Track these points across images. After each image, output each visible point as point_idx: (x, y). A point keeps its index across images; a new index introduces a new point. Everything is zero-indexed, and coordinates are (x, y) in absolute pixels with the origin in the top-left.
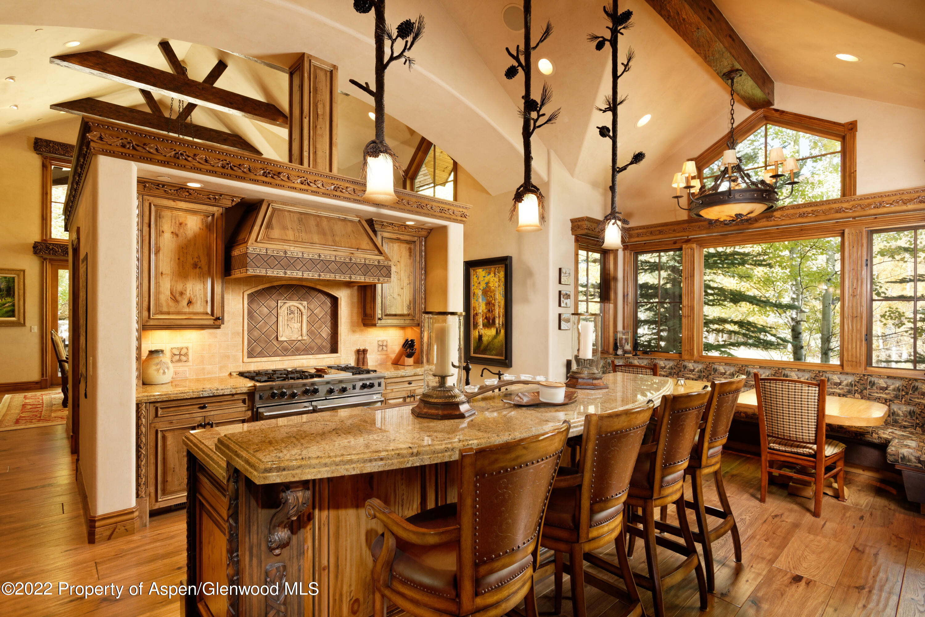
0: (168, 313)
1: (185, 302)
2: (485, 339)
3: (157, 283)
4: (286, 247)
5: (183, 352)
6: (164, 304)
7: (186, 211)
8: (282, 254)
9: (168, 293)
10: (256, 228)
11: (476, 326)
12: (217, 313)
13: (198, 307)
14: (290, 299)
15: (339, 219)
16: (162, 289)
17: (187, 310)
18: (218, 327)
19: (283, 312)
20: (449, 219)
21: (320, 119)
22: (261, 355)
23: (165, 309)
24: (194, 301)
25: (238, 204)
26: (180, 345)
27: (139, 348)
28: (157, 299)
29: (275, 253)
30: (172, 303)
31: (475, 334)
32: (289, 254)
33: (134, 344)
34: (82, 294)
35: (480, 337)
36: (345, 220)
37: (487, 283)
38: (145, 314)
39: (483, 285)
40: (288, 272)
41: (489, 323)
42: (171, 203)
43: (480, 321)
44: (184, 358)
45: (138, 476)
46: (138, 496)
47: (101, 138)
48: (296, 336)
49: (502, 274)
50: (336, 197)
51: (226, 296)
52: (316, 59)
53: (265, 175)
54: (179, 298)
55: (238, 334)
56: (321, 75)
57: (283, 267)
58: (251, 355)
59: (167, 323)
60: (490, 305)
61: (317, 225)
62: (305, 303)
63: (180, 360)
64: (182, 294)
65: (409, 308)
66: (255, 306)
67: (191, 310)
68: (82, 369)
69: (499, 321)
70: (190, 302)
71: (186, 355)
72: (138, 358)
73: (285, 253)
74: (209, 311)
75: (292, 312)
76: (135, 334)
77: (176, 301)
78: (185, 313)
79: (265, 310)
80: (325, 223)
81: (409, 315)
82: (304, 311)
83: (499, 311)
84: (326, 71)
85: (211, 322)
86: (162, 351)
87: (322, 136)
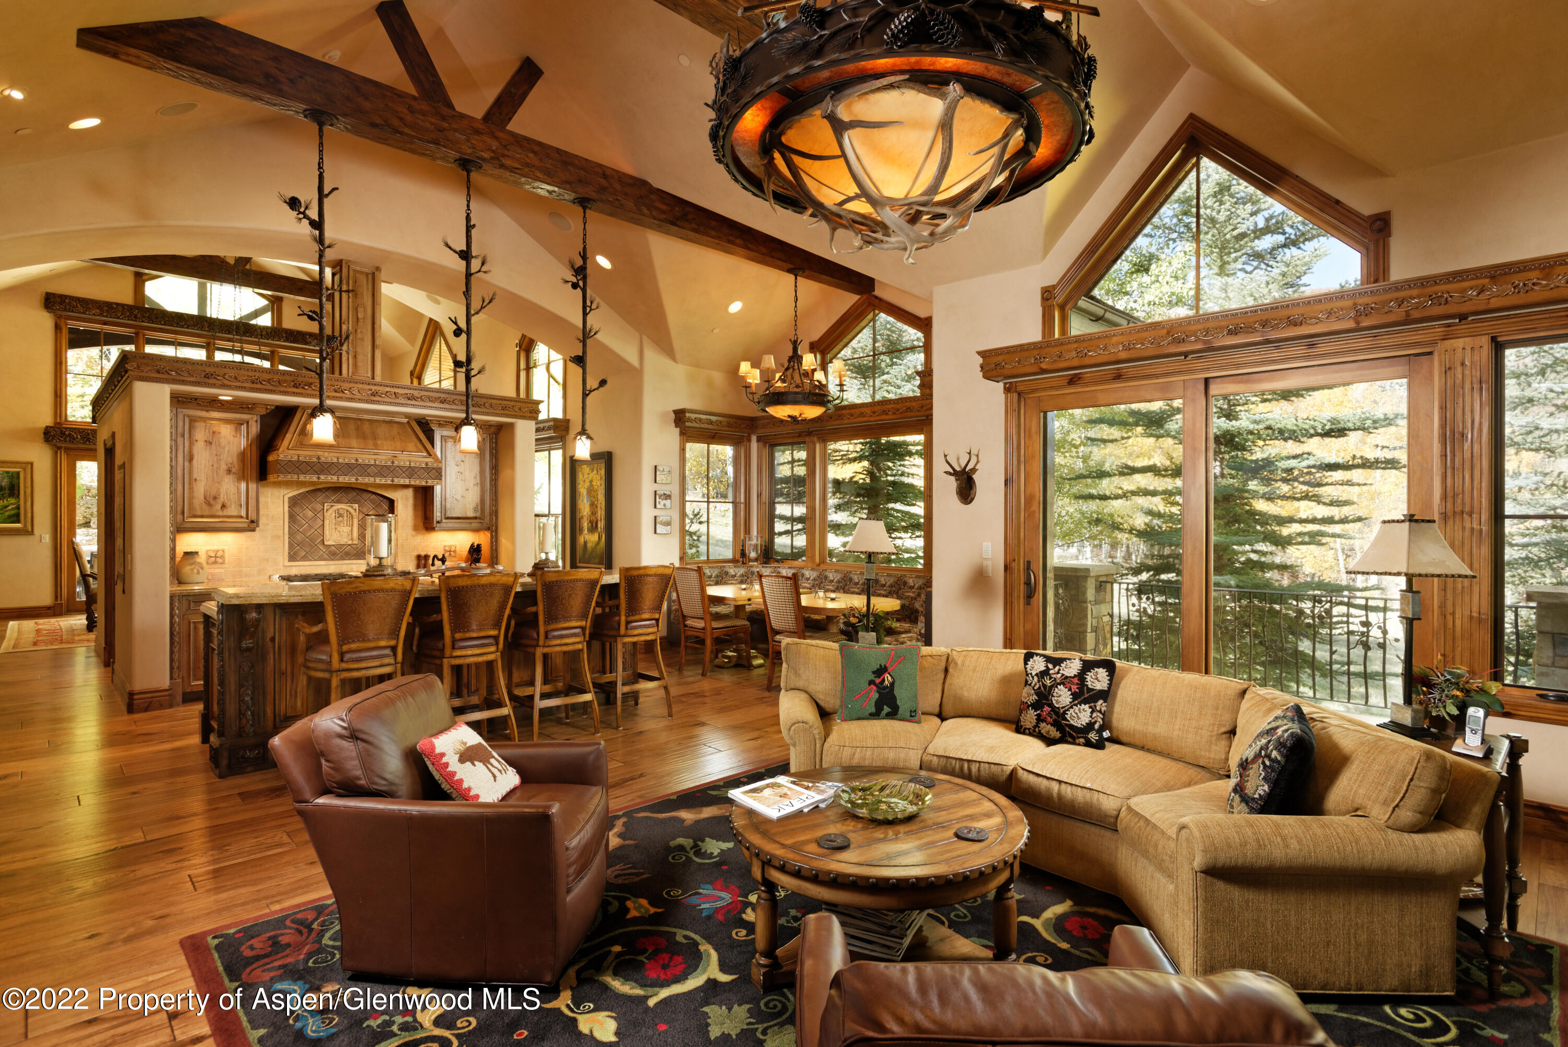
0: (202, 517)
1: (219, 506)
2: (589, 545)
3: (191, 488)
4: (320, 453)
5: (219, 554)
6: (198, 508)
7: (219, 420)
8: (315, 460)
9: (202, 497)
10: (288, 436)
11: (581, 530)
12: (252, 515)
13: (232, 510)
14: (339, 502)
15: (384, 421)
16: (195, 494)
17: (220, 513)
18: (253, 530)
19: (330, 515)
20: (516, 417)
21: (361, 324)
22: (304, 558)
23: (199, 513)
24: (228, 504)
25: (272, 411)
26: (216, 548)
27: (173, 550)
28: (191, 504)
29: (307, 459)
30: (205, 507)
31: (581, 540)
32: (323, 459)
33: (168, 543)
34: (118, 500)
35: (585, 543)
36: (390, 422)
37: (591, 481)
38: (180, 517)
39: (587, 484)
40: (322, 477)
41: (593, 528)
42: (203, 414)
43: (585, 525)
44: (219, 560)
45: (172, 660)
46: (171, 678)
47: (138, 367)
48: (345, 540)
49: (603, 472)
50: (373, 402)
51: (262, 499)
52: (355, 263)
53: (295, 386)
54: (212, 502)
55: (278, 537)
56: (362, 280)
57: (316, 473)
58: (292, 558)
59: (201, 526)
60: (593, 505)
61: (357, 429)
62: (356, 506)
63: (215, 562)
64: (215, 498)
65: (475, 510)
66: (297, 509)
67: (225, 513)
68: (118, 569)
69: (601, 525)
70: (223, 506)
71: (222, 557)
72: (173, 557)
73: (319, 458)
74: (243, 513)
75: (341, 516)
76: (168, 535)
77: (210, 505)
78: (219, 517)
79: (310, 514)
80: (366, 427)
81: (476, 518)
82: (355, 514)
83: (601, 513)
84: (367, 274)
85: (245, 525)
86: (197, 553)
87: (362, 339)
